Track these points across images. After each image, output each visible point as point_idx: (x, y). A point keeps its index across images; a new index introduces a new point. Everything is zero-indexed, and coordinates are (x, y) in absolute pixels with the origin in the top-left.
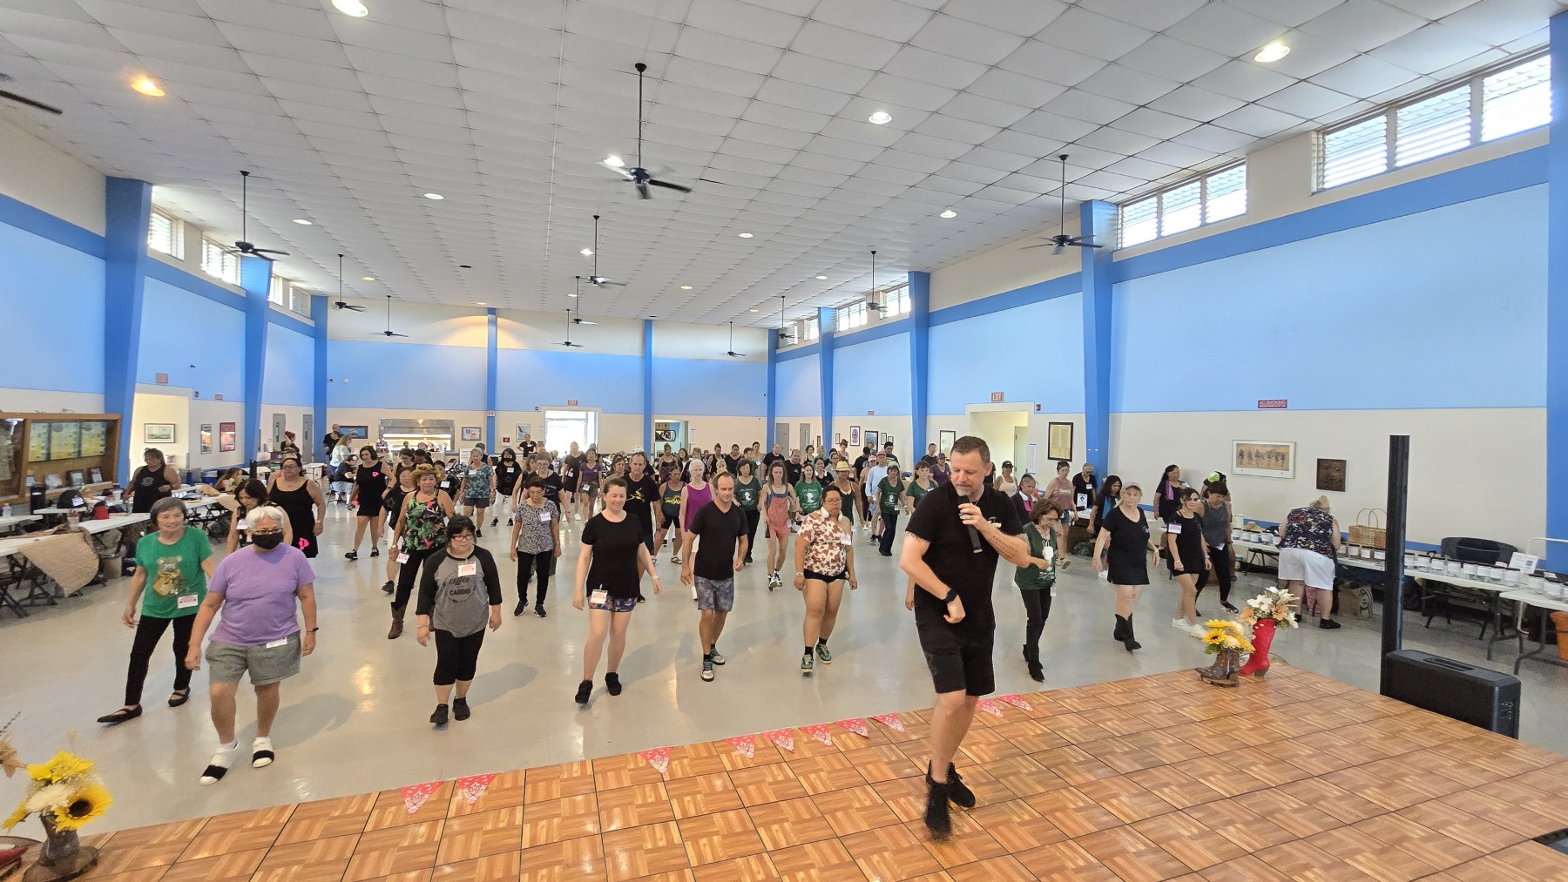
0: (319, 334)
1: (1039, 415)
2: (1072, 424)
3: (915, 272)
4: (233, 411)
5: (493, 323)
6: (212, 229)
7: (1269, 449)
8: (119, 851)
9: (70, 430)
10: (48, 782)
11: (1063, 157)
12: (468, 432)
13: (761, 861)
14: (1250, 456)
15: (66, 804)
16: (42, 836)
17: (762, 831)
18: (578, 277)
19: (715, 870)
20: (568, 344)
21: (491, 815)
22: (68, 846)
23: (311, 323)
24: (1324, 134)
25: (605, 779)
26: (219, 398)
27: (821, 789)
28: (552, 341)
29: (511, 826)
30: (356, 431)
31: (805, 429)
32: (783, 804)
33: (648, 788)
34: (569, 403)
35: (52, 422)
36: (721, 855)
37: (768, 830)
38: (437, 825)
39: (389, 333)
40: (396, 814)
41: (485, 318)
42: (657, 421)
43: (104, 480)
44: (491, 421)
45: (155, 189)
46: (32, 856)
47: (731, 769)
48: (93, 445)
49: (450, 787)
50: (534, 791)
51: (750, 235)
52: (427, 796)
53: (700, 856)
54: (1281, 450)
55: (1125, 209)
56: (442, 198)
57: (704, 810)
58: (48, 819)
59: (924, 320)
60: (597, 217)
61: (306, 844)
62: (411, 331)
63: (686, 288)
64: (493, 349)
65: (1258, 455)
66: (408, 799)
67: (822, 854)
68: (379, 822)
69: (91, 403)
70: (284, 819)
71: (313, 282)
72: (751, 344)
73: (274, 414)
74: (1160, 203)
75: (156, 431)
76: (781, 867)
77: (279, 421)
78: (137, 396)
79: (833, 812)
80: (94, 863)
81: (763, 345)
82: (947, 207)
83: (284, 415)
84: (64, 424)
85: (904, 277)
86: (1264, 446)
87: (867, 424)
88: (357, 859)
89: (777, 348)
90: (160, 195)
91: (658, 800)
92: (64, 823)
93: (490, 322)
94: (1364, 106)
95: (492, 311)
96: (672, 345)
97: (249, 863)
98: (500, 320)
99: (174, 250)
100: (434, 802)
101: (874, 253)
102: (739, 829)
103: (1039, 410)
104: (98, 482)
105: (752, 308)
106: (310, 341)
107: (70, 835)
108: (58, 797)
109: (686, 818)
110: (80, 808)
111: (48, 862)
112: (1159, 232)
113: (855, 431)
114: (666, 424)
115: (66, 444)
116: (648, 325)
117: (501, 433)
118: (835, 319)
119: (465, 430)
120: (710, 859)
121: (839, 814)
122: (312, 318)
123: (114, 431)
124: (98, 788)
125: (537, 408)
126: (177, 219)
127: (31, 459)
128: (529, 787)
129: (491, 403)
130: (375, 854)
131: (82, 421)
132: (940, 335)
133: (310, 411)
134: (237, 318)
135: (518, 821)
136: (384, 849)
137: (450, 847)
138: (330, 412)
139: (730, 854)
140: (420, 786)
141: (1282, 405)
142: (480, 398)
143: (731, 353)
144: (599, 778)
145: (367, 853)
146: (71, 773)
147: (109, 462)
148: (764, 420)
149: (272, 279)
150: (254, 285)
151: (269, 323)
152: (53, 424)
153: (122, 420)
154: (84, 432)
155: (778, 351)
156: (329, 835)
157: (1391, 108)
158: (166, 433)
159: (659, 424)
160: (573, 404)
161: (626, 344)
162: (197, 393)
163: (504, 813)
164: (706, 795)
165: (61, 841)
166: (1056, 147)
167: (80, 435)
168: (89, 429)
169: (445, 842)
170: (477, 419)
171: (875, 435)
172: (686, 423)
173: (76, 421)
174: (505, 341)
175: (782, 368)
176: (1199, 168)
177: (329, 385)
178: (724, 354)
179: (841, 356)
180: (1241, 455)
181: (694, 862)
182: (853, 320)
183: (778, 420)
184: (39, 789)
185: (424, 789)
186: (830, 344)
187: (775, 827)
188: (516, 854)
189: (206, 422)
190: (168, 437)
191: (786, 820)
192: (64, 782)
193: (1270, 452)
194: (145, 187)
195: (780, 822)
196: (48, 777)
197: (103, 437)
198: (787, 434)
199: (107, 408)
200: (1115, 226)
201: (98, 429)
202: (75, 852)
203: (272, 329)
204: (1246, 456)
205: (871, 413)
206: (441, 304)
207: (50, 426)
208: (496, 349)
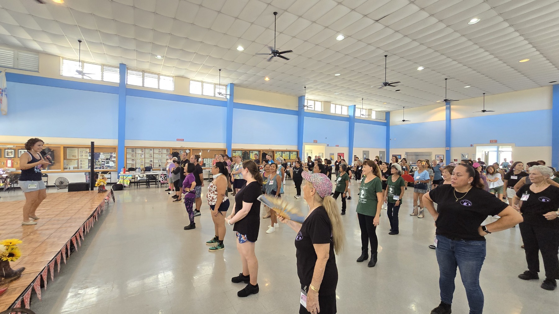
0: (387, 124)
4: (345, 150)
5: (449, 109)
9: (287, 153)
20: (484, 111)
26: (338, 146)
28: (476, 111)
35: (283, 152)
39: (404, 121)
41: (444, 107)
44: (448, 153)
45: (306, 97)
64: (449, 120)
69: (294, 148)
73: (363, 151)
83: (369, 151)
93: (446, 108)
95: (447, 102)
98: (452, 107)
99: (322, 109)
106: (384, 128)
117: (453, 157)
119: (436, 156)
122: (386, 120)
125: (472, 146)
129: (448, 143)
131: (290, 152)
133: (384, 150)
134: (347, 124)
138: (390, 150)
142: (443, 142)
150: (351, 113)
151: (356, 123)
153: (299, 152)
162: (328, 145)
167: (290, 154)
168: (292, 153)
170: (442, 152)
174: (455, 115)
177: (390, 141)
189: (332, 152)
199: (298, 148)
201: (295, 153)
208: (450, 120)
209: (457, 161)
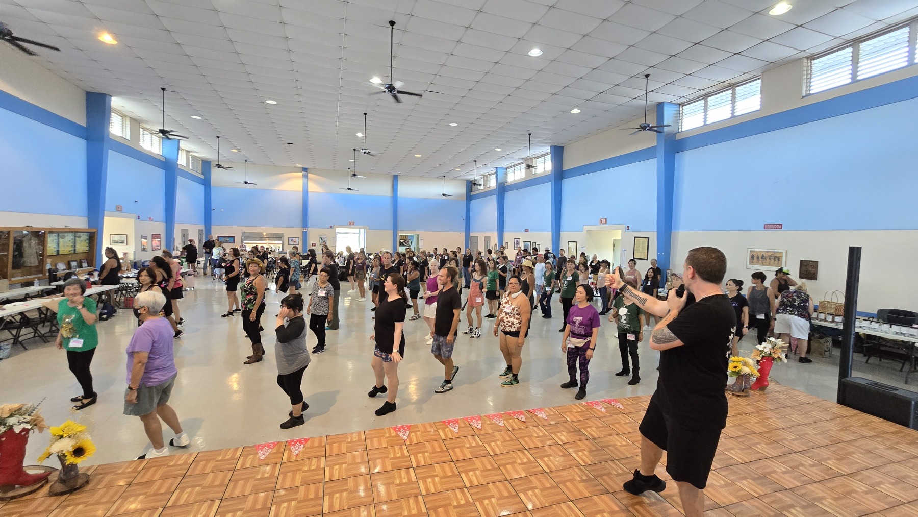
0: (206, 183)
1: (629, 232)
2: (648, 238)
3: (555, 146)
4: (159, 227)
5: (306, 176)
6: (146, 122)
7: (770, 254)
8: (101, 476)
9: (69, 237)
10: (61, 437)
11: (647, 76)
12: (292, 240)
13: (463, 492)
14: (758, 258)
15: (71, 449)
16: (59, 467)
17: (463, 475)
18: (355, 150)
19: (436, 497)
20: (349, 189)
21: (307, 461)
22: (73, 473)
23: (202, 177)
24: (811, 60)
25: (372, 443)
26: (151, 220)
27: (498, 452)
28: (339, 187)
29: (318, 468)
30: (228, 239)
31: (487, 240)
32: (476, 460)
33: (397, 449)
34: (350, 224)
35: (60, 233)
36: (440, 488)
37: (467, 475)
38: (276, 466)
39: (246, 183)
40: (254, 459)
41: (301, 174)
42: (400, 234)
43: (89, 266)
44: (305, 234)
45: (113, 98)
46: (54, 477)
47: (445, 439)
48: (82, 246)
49: (283, 445)
50: (331, 449)
51: (456, 124)
52: (270, 450)
53: (427, 489)
54: (777, 255)
55: (684, 107)
56: (276, 103)
57: (429, 462)
58: (62, 458)
59: (559, 175)
60: (365, 114)
61: (203, 475)
62: (259, 181)
63: (418, 156)
64: (305, 193)
65: (763, 257)
66: (260, 451)
67: (499, 491)
68: (244, 464)
69: (80, 222)
70: (190, 461)
71: (203, 153)
72: (456, 189)
73: (182, 229)
74: (706, 103)
75: (116, 238)
76: (475, 497)
77: (185, 234)
78: (105, 218)
79: (504, 465)
80: (87, 482)
81: (463, 190)
82: (575, 107)
83: (188, 230)
84: (66, 234)
85: (548, 149)
86: (767, 252)
87: (524, 237)
88: (231, 485)
89: (471, 191)
90: (116, 102)
91: (403, 456)
92: (70, 460)
93: (304, 176)
94: (838, 41)
95: (305, 170)
96: (409, 190)
97: (172, 485)
98: (309, 175)
99: (124, 134)
100: (274, 453)
101: (530, 134)
102: (450, 474)
103: (628, 229)
104: (85, 267)
105: (457, 168)
106: (202, 187)
107: (73, 467)
108: (67, 445)
109: (419, 466)
110: (79, 451)
111: (62, 481)
112: (705, 121)
113: (517, 241)
114: (406, 236)
115: (67, 246)
116: (395, 178)
117: (311, 241)
118: (506, 174)
119: (290, 239)
120: (433, 491)
121: (509, 467)
122: (202, 174)
123: (93, 238)
124: (87, 441)
125: (331, 227)
126: (126, 116)
127: (48, 255)
128: (328, 447)
129: (305, 224)
130: (241, 482)
131: (76, 233)
132: (568, 184)
133: (202, 227)
134: (160, 174)
135: (322, 465)
136: (247, 479)
137: (284, 479)
138: (213, 228)
139: (444, 488)
140: (266, 444)
141: (779, 227)
142: (298, 220)
143: (444, 195)
144: (368, 441)
145: (237, 481)
146: (73, 432)
147: (90, 257)
148: (464, 234)
149: (180, 151)
150: (170, 155)
151: (178, 176)
152: (60, 234)
153: (97, 233)
154: (77, 239)
155: (472, 194)
156: (216, 470)
157: (855, 42)
158: (122, 239)
159: (402, 236)
160: (352, 224)
161: (383, 189)
162: (139, 217)
163: (314, 461)
164: (431, 453)
165: (69, 470)
166: (643, 69)
167: (75, 239)
168: (79, 237)
169: (281, 477)
170: (297, 233)
171: (529, 243)
172: (418, 235)
173: (72, 232)
174: (313, 187)
175: (474, 203)
176: (731, 82)
177: (213, 212)
178: (439, 195)
179: (509, 197)
180: (752, 257)
181: (424, 492)
182: (516, 175)
183: (472, 234)
184: (56, 441)
185: (268, 445)
186: (503, 189)
187: (471, 473)
188: (321, 485)
189: (144, 234)
190: (123, 242)
191: (477, 469)
192: (70, 437)
193: (771, 256)
194: (107, 97)
195: (473, 470)
196: (61, 434)
197: (87, 241)
198: (477, 243)
199: (90, 225)
200: (678, 117)
201: (84, 237)
202: (77, 476)
203: (180, 179)
204: (755, 258)
205: (527, 231)
206: (275, 166)
207: (58, 235)
208: (308, 192)
209: (315, 246)
